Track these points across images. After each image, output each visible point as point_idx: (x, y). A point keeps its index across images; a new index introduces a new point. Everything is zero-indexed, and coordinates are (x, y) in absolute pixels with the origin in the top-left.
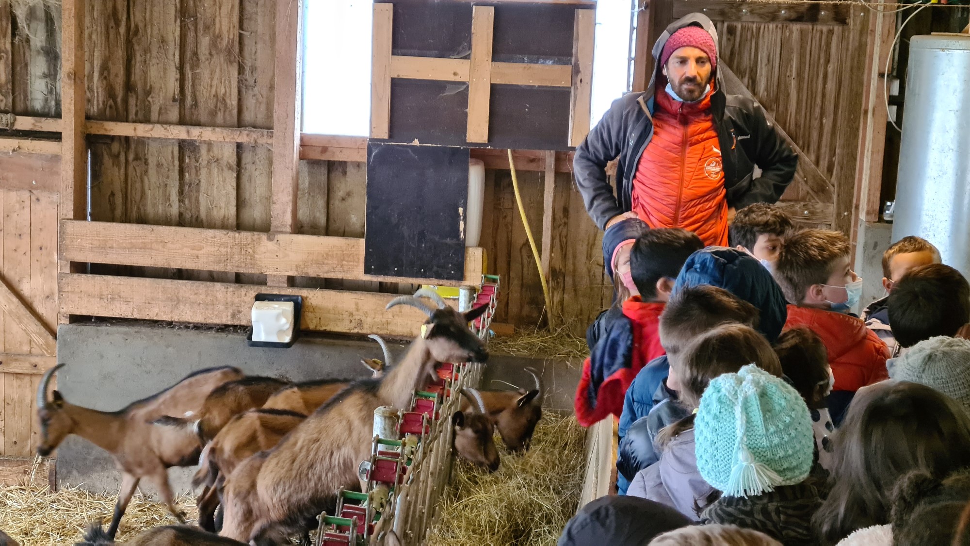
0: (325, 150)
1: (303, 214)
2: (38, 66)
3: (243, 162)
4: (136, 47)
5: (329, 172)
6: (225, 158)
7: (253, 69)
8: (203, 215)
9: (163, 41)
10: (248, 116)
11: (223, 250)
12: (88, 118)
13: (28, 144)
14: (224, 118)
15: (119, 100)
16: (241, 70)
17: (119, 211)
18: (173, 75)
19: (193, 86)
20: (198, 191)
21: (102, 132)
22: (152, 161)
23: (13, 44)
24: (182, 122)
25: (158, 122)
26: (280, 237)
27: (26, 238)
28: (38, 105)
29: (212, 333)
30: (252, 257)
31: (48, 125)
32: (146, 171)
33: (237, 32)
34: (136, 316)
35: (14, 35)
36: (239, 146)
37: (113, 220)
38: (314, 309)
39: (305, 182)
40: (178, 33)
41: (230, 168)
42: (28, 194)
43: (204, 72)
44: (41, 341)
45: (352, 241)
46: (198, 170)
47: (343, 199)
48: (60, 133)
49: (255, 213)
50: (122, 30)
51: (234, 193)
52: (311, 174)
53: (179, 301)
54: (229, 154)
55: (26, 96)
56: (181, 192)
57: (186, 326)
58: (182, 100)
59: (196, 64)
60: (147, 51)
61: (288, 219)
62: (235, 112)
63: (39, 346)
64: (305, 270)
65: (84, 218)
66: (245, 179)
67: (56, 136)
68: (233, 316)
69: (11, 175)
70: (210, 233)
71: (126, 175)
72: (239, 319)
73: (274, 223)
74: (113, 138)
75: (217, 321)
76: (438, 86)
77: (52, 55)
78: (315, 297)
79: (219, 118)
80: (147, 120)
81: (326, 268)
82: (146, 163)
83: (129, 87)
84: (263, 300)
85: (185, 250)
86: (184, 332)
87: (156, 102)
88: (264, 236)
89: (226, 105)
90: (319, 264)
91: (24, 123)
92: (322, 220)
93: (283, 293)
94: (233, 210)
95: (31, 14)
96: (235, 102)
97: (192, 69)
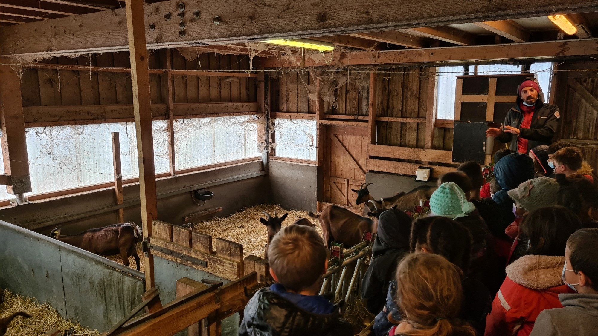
0: (443, 124)
1: (436, 143)
2: (365, 103)
3: (419, 128)
4: (391, 96)
5: (444, 131)
6: (414, 127)
7: (423, 101)
8: (407, 144)
9: (398, 94)
10: (421, 115)
11: (410, 153)
12: (377, 116)
13: (360, 123)
14: (414, 116)
15: (385, 111)
16: (419, 101)
17: (384, 142)
18: (400, 103)
19: (406, 106)
20: (406, 136)
21: (380, 120)
22: (393, 128)
23: (359, 97)
24: (402, 117)
25: (396, 117)
26: (427, 150)
27: (360, 149)
28: (364, 113)
29: (406, 177)
30: (418, 156)
31: (366, 118)
32: (392, 131)
33: (418, 90)
34: (386, 171)
35: (359, 94)
36: (418, 123)
37: (382, 144)
38: (436, 172)
39: (436, 134)
40: (402, 91)
41: (415, 130)
42: (361, 137)
43: (409, 102)
44: (363, 177)
45: (448, 152)
46: (406, 130)
47: (449, 139)
48: (368, 120)
49: (422, 143)
50: (387, 91)
51: (416, 137)
52: (438, 131)
53: (397, 167)
54: (414, 126)
55: (361, 110)
56: (401, 137)
57: (400, 175)
58: (402, 111)
59: (406, 101)
60: (393, 97)
61: (430, 144)
62: (417, 113)
63: (363, 178)
64: (434, 160)
65: (375, 144)
66: (419, 133)
67: (367, 121)
68: (412, 172)
69: (357, 132)
70: (407, 148)
71: (386, 132)
72: (414, 174)
73: (426, 146)
74: (383, 121)
75: (408, 174)
76: (477, 104)
77: (368, 99)
78: (437, 168)
79: (412, 116)
80: (392, 117)
81: (440, 159)
82: (392, 128)
83: (388, 107)
84: (421, 168)
85: (400, 153)
86: (399, 177)
87: (395, 111)
88: (422, 150)
89: (414, 111)
90: (439, 158)
91: (360, 118)
92: (442, 145)
93: (427, 166)
94: (415, 142)
95: (363, 88)
96: (417, 111)
97: (405, 101)
